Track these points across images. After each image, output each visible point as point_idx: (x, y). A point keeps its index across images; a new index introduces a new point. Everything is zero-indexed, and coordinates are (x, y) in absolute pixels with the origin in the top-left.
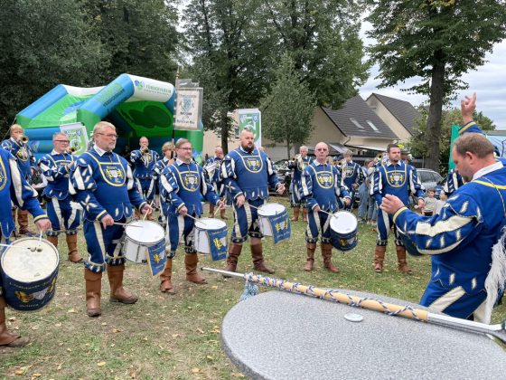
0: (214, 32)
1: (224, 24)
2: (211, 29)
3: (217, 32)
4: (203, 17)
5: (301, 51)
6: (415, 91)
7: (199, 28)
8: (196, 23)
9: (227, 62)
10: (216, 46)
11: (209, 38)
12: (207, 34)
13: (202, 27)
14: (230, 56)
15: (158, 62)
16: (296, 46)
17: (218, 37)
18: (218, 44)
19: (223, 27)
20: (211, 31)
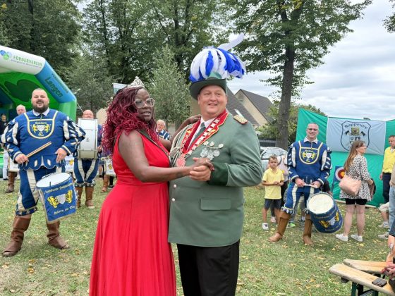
0: (110, 28)
1: (118, 22)
2: (107, 25)
3: (112, 29)
4: (101, 16)
5: (182, 48)
6: (270, 83)
7: (97, 24)
8: (94, 20)
9: (119, 53)
10: (112, 40)
11: (105, 33)
12: (104, 30)
13: (99, 23)
14: (123, 49)
15: (58, 48)
16: (178, 44)
17: (113, 32)
18: (113, 39)
19: (119, 25)
20: (107, 28)
